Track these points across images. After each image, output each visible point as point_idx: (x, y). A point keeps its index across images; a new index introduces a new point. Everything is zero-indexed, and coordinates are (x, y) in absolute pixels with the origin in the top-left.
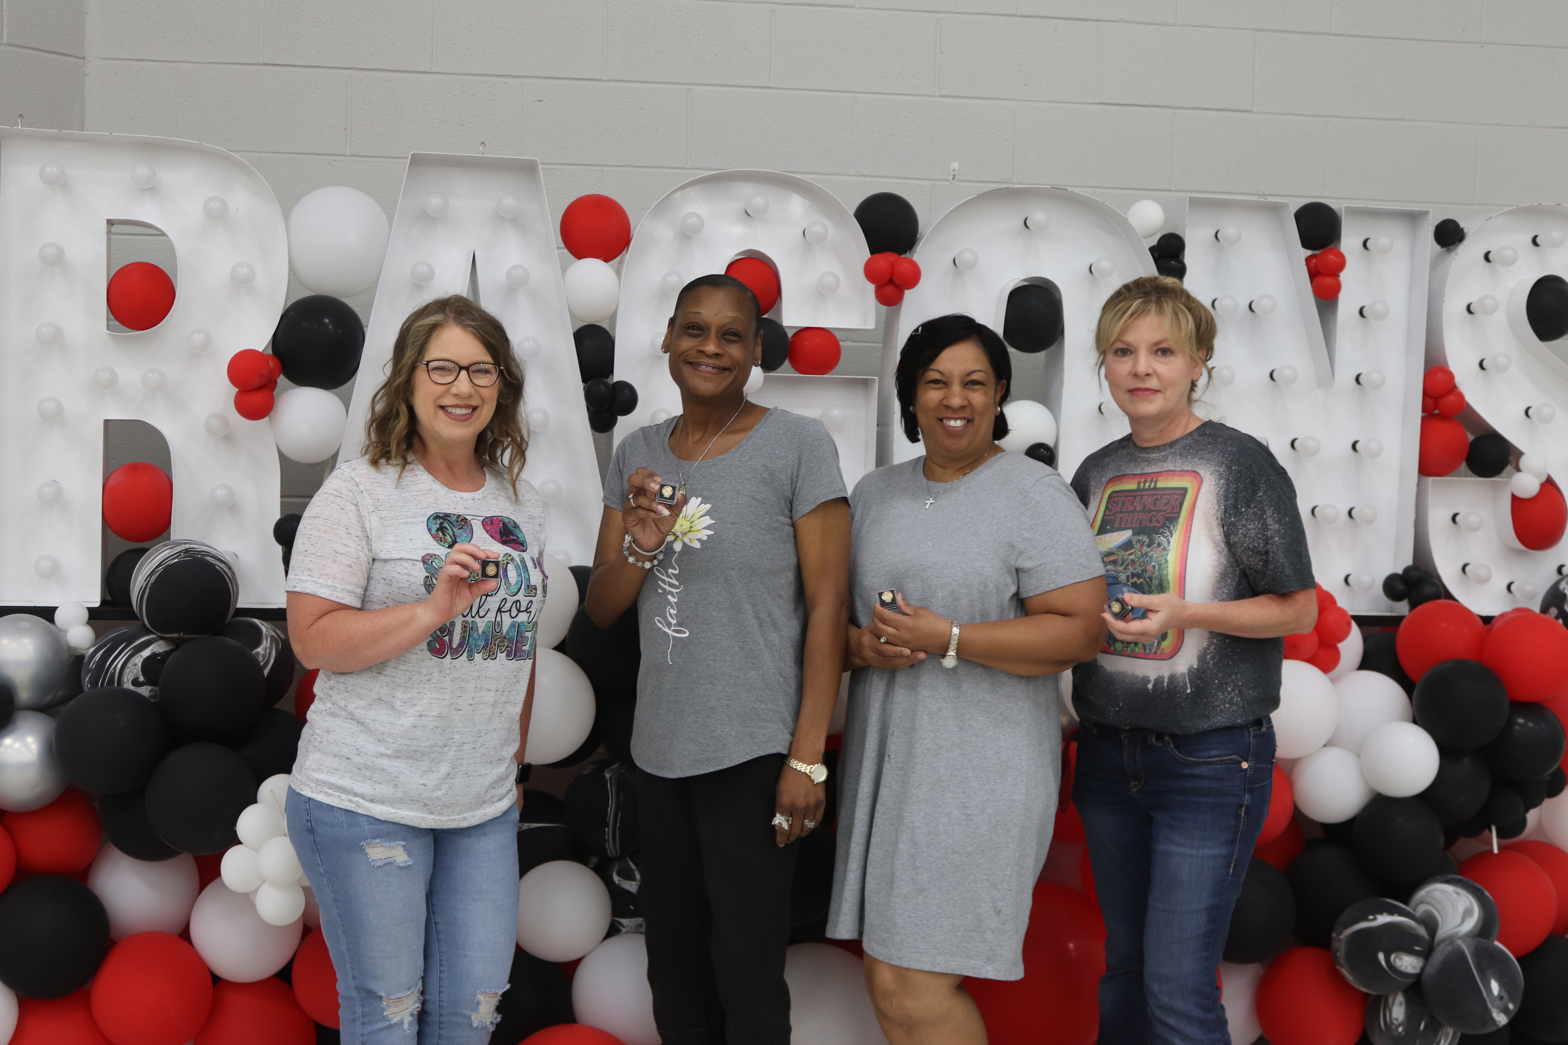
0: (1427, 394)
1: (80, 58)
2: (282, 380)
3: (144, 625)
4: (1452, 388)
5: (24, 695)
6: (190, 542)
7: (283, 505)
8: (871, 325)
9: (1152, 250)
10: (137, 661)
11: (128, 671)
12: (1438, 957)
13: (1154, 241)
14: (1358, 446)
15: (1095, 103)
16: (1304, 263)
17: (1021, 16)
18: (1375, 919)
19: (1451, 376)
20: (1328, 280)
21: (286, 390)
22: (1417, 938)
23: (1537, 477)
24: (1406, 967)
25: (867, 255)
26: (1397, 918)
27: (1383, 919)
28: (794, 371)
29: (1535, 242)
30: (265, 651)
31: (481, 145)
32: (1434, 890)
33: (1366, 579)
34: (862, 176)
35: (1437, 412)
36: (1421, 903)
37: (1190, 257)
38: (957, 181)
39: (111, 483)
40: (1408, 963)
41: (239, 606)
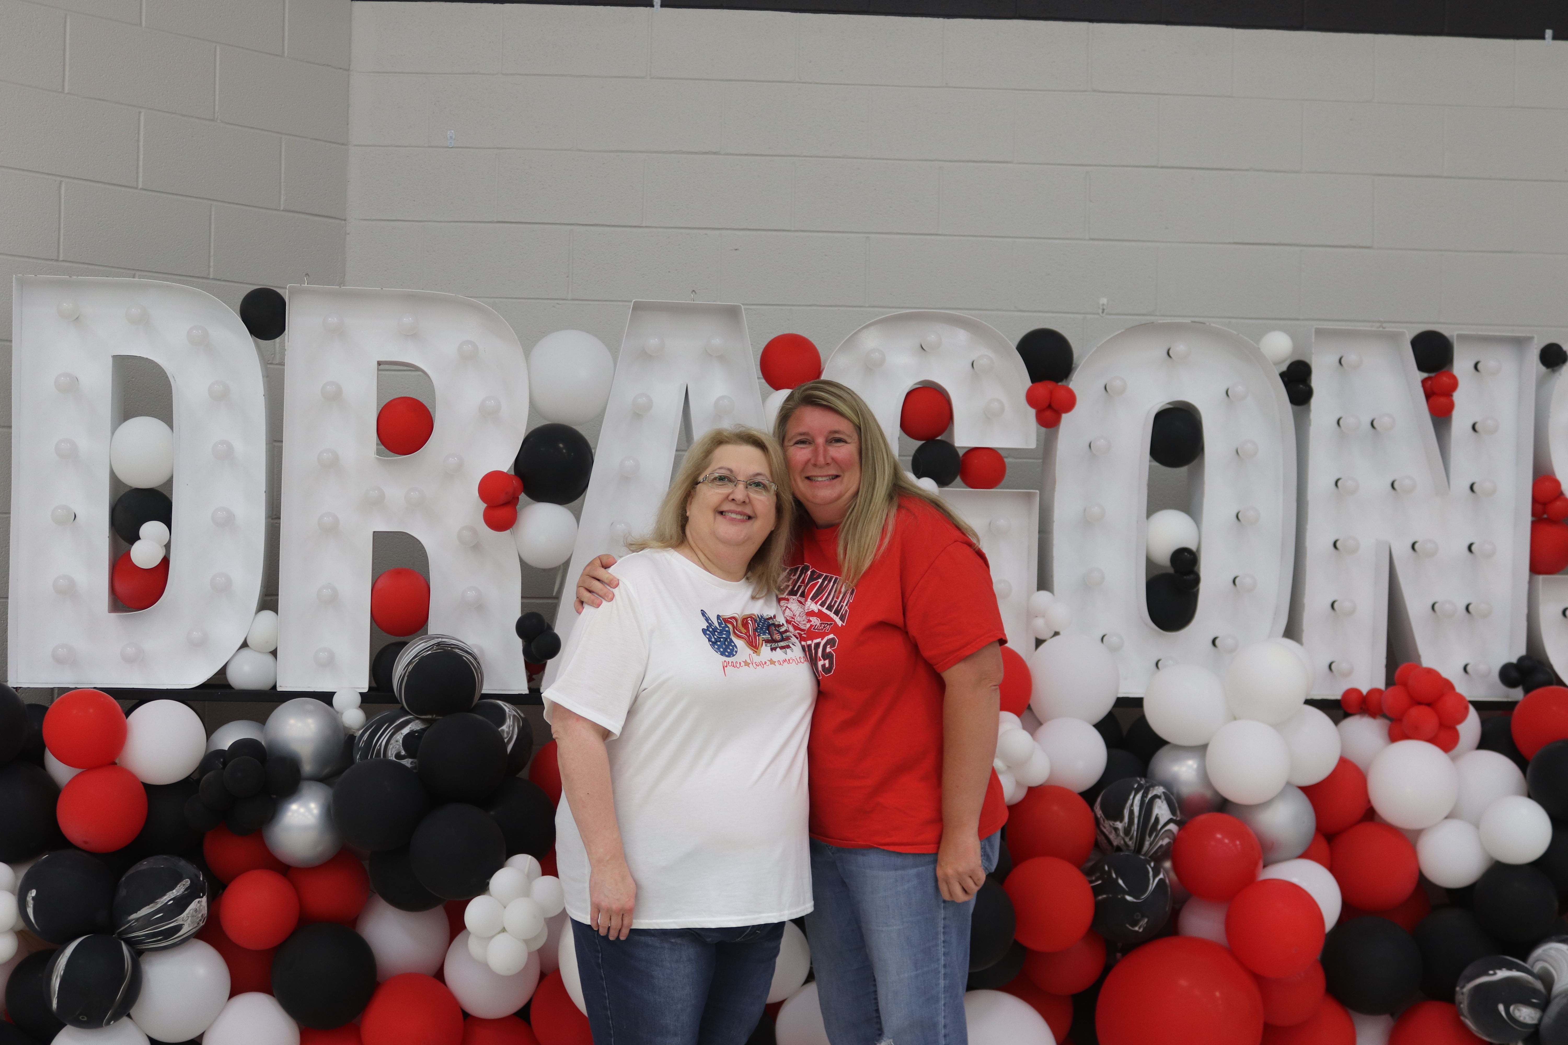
0: (1535, 500)
1: (342, 220)
2: (523, 497)
3: (403, 707)
4: (1559, 495)
5: (307, 768)
6: (442, 636)
7: (523, 604)
8: (1032, 444)
9: (1283, 375)
10: (398, 738)
11: (391, 747)
12: (1554, 1009)
13: (1284, 368)
14: (1473, 548)
15: (1230, 243)
16: (1420, 384)
17: (1162, 167)
18: (1495, 974)
19: (1557, 484)
20: (1443, 400)
21: (527, 505)
22: (1535, 992)
24: (1525, 1018)
25: (1028, 383)
26: (1515, 973)
27: (1502, 974)
28: (965, 486)
30: (509, 729)
31: (692, 293)
32: (1550, 949)
33: (1483, 667)
34: (1021, 311)
35: (1545, 516)
36: (1538, 960)
37: (1316, 382)
38: (1107, 314)
39: (379, 585)
40: (1526, 1014)
41: (483, 692)
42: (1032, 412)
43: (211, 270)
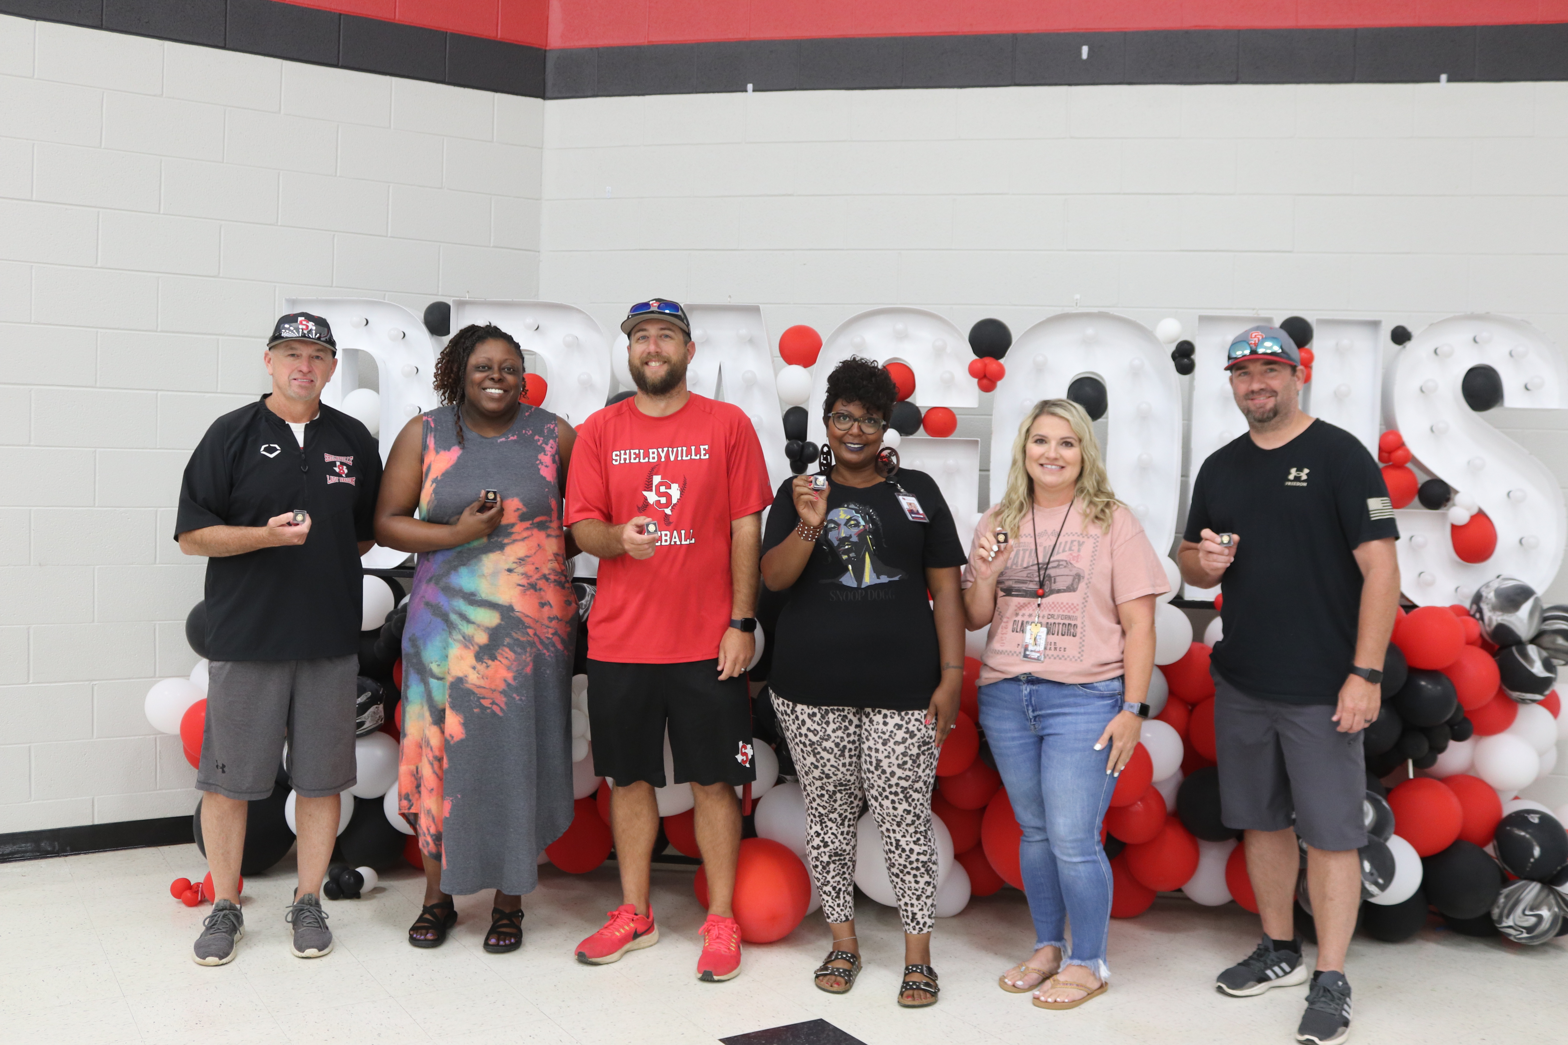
0: (1382, 450)
1: (537, 252)
4: (1401, 445)
8: (975, 405)
9: (1172, 353)
13: (1173, 348)
17: (1124, 194)
19: (1399, 437)
23: (1468, 509)
25: (973, 359)
28: (926, 434)
29: (1475, 340)
34: (1015, 305)
35: (1392, 462)
37: (1198, 357)
41: (575, 576)
42: (976, 380)
43: (440, 289)
